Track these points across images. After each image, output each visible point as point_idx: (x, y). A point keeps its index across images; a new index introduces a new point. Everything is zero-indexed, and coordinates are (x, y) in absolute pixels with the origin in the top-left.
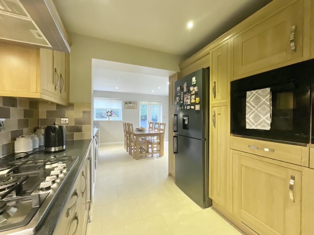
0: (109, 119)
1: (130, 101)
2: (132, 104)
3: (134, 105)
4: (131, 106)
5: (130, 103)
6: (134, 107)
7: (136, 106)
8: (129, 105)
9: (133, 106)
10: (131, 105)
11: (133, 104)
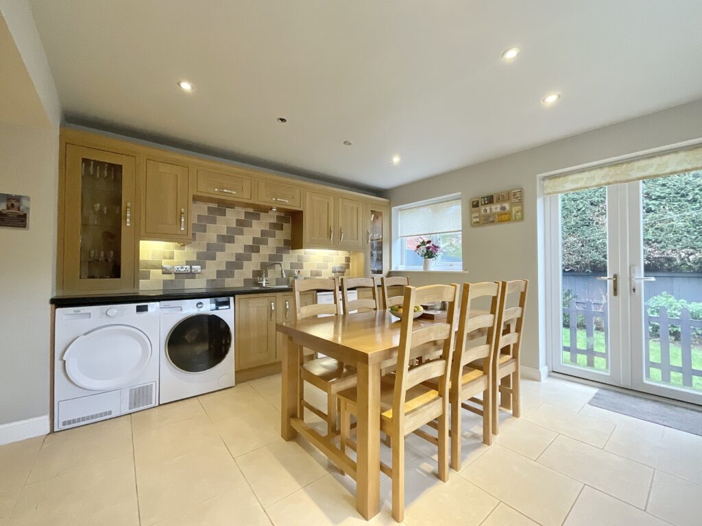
0: (426, 265)
1: (488, 193)
2: (498, 200)
3: (507, 205)
4: (494, 211)
5: (490, 200)
6: (510, 213)
7: (515, 209)
8: (488, 208)
9: (503, 208)
10: (496, 208)
11: (504, 201)
